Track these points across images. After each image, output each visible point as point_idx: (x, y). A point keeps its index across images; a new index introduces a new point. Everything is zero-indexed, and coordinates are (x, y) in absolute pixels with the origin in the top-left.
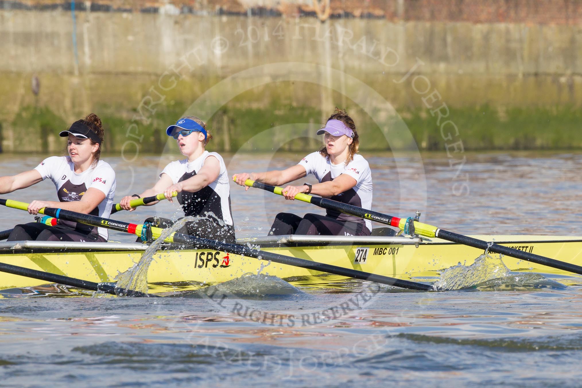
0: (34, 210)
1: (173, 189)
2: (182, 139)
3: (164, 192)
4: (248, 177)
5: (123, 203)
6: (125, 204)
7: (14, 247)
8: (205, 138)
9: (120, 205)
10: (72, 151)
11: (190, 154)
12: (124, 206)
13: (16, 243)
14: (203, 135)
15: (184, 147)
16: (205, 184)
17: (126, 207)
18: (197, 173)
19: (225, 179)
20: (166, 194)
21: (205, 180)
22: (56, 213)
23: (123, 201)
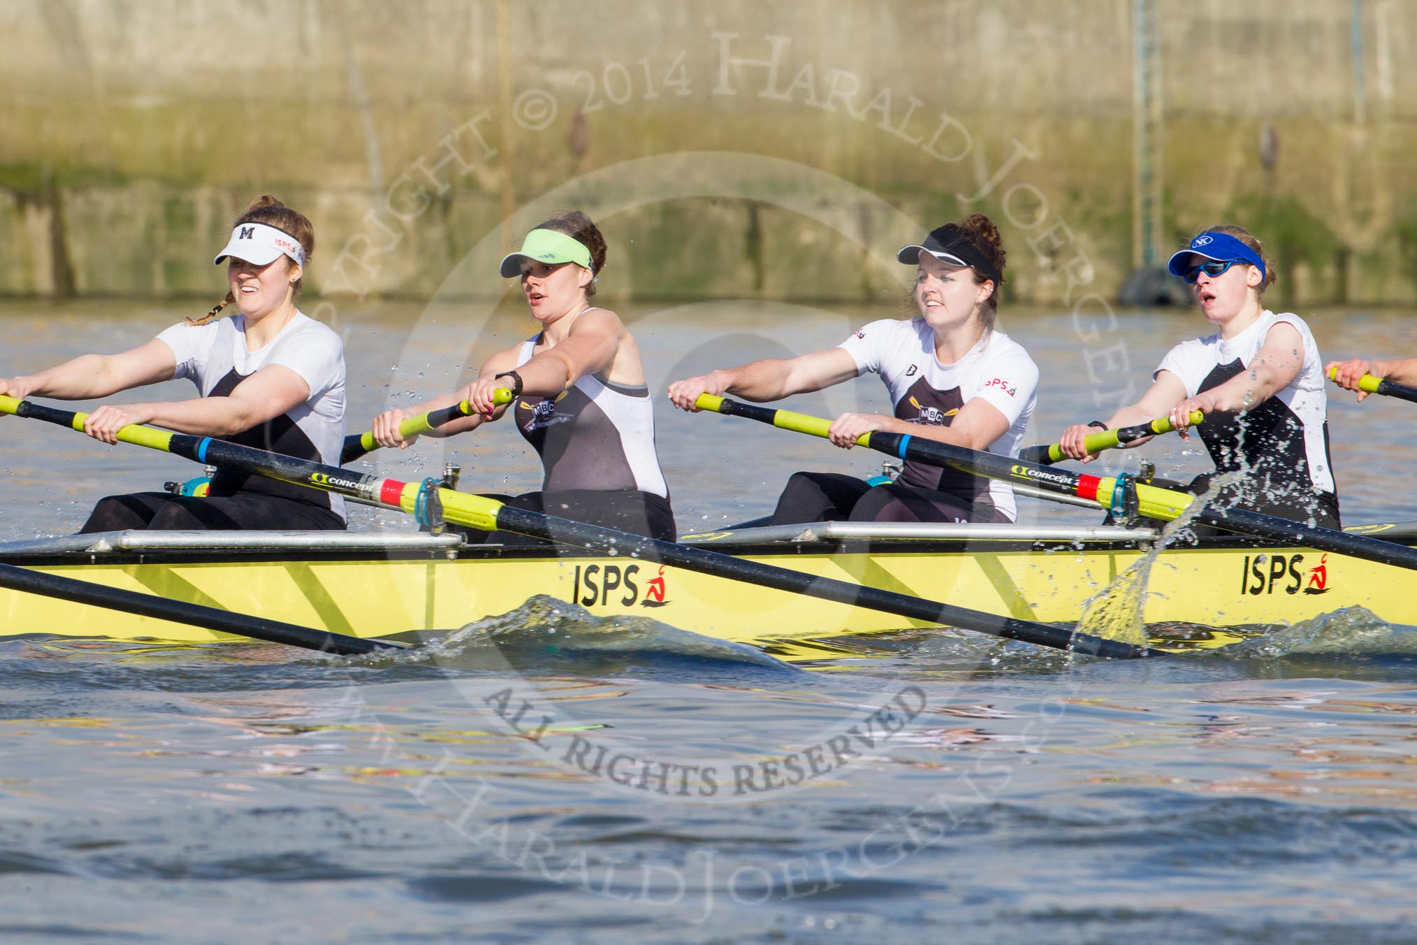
0: (844, 438)
1: (1192, 407)
2: (1207, 283)
3: (1170, 415)
4: (1367, 370)
5: (1066, 441)
6: (1073, 445)
7: (801, 537)
8: (1263, 281)
9: (1060, 447)
10: (929, 297)
11: (1225, 320)
12: (1070, 449)
13: (804, 528)
14: (1257, 271)
15: (1212, 303)
16: (1268, 392)
17: (1075, 451)
18: (1246, 367)
19: (1314, 378)
20: (1173, 419)
21: (1268, 382)
22: (898, 447)
23: (1068, 437)
